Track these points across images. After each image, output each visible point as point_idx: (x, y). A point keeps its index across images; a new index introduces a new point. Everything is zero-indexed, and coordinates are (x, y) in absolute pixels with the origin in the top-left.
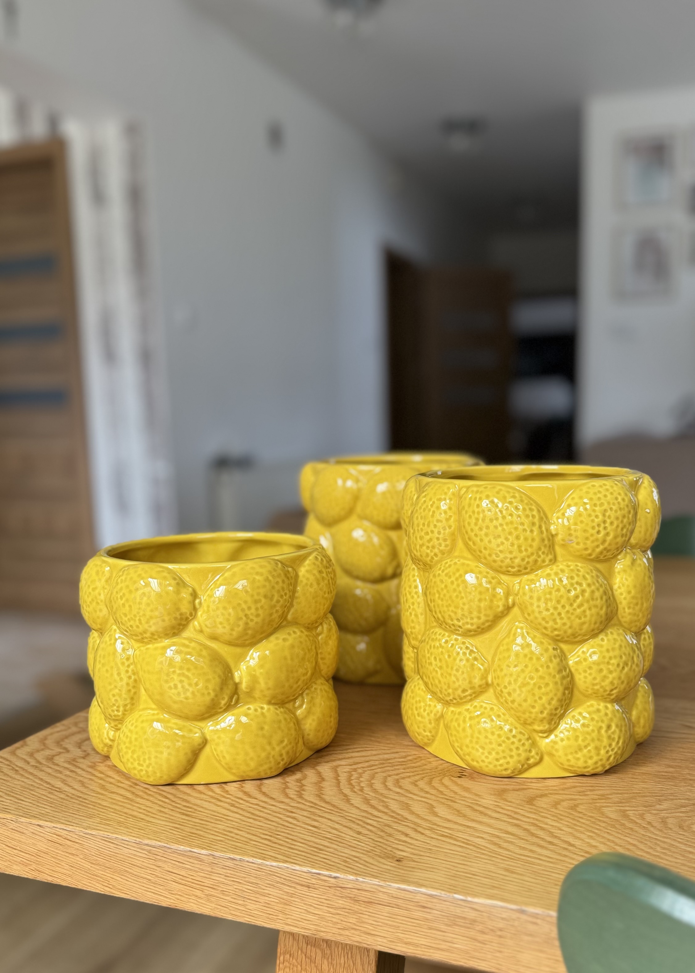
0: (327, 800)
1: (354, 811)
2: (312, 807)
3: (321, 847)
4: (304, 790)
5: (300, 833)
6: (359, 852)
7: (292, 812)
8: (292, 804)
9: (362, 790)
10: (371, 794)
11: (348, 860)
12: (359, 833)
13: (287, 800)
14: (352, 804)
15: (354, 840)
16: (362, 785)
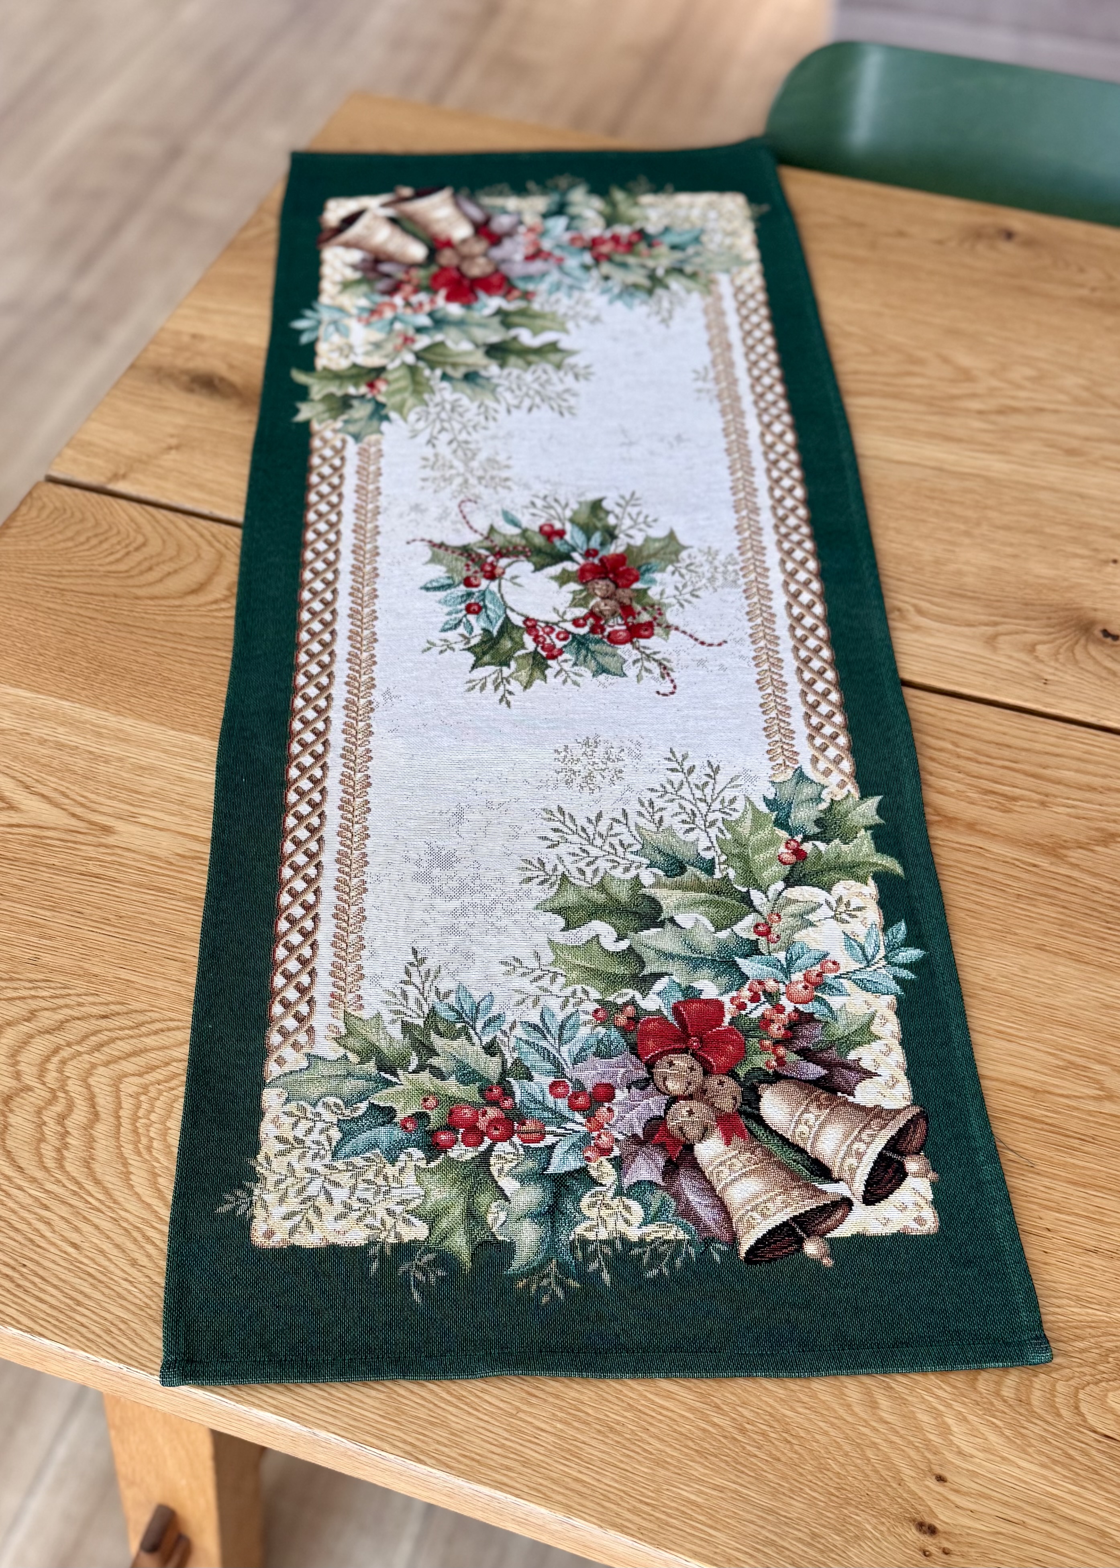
0: (99, 1176)
1: (133, 1206)
2: (75, 1193)
3: (80, 1297)
4: (67, 1149)
5: (54, 1262)
6: (128, 1309)
7: (46, 1208)
8: (49, 1186)
9: (149, 1148)
10: (162, 1159)
11: (113, 1329)
12: (134, 1263)
13: (39, 1174)
14: (132, 1186)
15: (126, 1280)
16: (152, 1135)
